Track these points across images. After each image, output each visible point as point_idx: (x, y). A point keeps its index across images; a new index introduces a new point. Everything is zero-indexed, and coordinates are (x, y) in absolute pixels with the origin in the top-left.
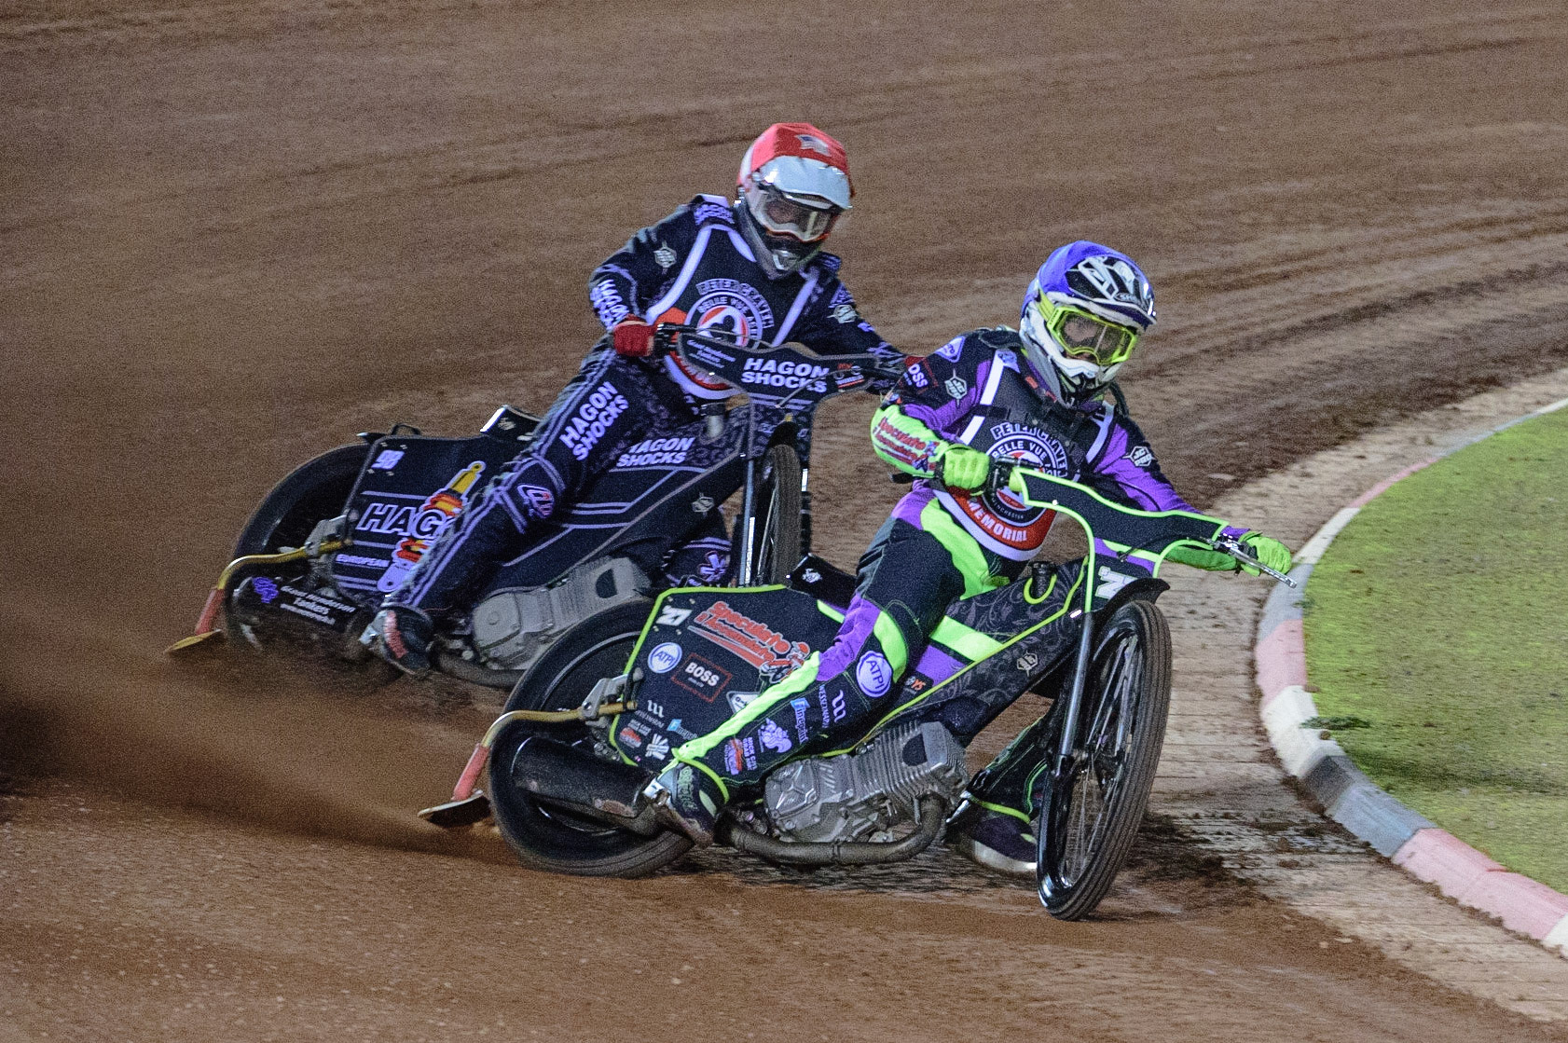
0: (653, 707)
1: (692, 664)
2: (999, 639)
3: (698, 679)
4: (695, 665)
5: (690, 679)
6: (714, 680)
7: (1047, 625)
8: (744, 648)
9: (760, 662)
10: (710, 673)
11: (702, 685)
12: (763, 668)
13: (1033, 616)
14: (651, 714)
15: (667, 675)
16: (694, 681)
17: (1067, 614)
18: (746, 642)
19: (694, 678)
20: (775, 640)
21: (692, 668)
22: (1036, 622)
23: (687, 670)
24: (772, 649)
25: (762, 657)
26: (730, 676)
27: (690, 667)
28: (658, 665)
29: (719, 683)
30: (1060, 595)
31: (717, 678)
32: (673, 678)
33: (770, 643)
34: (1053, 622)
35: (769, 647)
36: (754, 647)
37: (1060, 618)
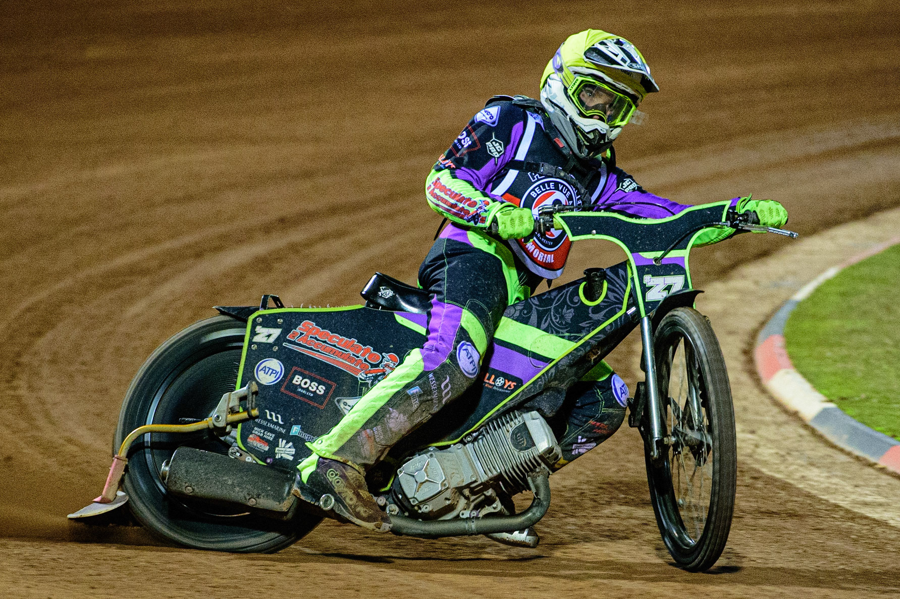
0: (271, 415)
1: (297, 376)
2: (569, 339)
3: (307, 389)
4: (301, 378)
5: (300, 390)
6: (321, 390)
7: (611, 324)
8: (341, 360)
9: (357, 371)
10: (317, 384)
11: (312, 395)
12: (361, 376)
13: (596, 317)
14: (271, 421)
15: (276, 387)
16: (304, 392)
17: (626, 313)
18: (341, 356)
19: (303, 389)
20: (366, 352)
21: (297, 380)
22: (598, 323)
23: (294, 382)
24: (365, 360)
25: (358, 367)
26: (334, 386)
27: (296, 379)
28: (266, 379)
29: (326, 392)
30: (615, 297)
31: (324, 388)
32: (282, 389)
33: (363, 355)
34: (615, 321)
35: (362, 358)
36: (349, 358)
37: (621, 317)
